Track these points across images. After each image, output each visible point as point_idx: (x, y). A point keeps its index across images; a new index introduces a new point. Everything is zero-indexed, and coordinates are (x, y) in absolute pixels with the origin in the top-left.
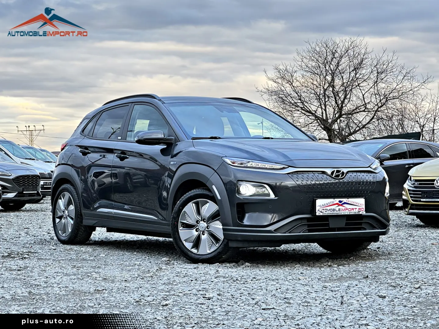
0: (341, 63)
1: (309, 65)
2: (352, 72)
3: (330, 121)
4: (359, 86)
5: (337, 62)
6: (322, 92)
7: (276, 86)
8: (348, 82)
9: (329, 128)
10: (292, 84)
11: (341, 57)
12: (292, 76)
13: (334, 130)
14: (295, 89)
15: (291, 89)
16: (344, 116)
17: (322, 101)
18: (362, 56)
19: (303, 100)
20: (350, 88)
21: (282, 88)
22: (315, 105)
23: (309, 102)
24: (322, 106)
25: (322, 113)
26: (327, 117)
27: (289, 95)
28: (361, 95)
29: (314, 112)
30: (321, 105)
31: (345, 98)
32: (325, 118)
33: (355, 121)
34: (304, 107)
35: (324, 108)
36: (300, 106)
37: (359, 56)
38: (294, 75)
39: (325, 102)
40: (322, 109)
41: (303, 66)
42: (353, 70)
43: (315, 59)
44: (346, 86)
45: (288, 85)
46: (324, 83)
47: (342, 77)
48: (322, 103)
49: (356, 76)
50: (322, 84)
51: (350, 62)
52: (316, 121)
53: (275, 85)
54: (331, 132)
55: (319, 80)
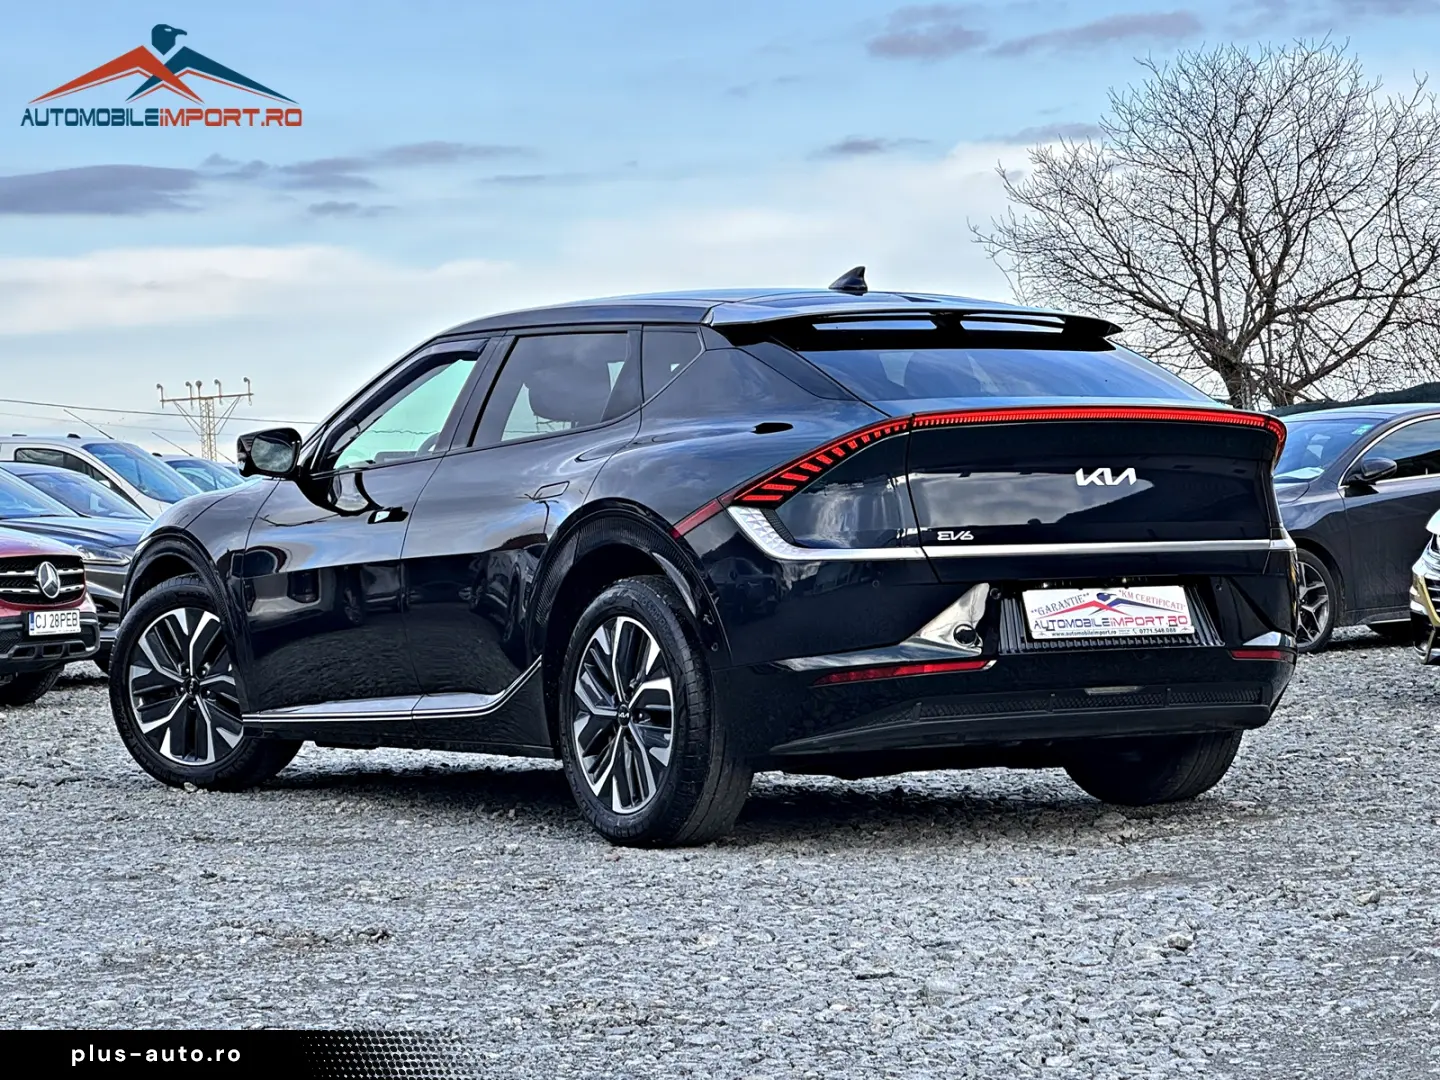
0: (1268, 132)
1: (1156, 144)
2: (1307, 162)
3: (1233, 336)
4: (1334, 211)
5: (1253, 130)
6: (1203, 236)
7: (1039, 219)
8: (1294, 196)
9: (1230, 362)
10: (1097, 210)
11: (1268, 111)
12: (1096, 184)
13: (1248, 368)
14: (1109, 227)
15: (1092, 228)
16: (1286, 317)
17: (1204, 266)
18: (1341, 104)
19: (1138, 266)
20: (1304, 220)
21: (1063, 225)
22: (1181, 282)
23: (1159, 273)
24: (1205, 286)
25: (1206, 309)
26: (1224, 325)
27: (1088, 251)
28: (1343, 242)
29: (1177, 308)
30: (1200, 281)
31: (1285, 254)
32: (1215, 326)
33: (1323, 335)
34: (1140, 293)
35: (1210, 290)
36: (1130, 288)
37: (1330, 106)
38: (1105, 181)
39: (1216, 270)
40: (1204, 294)
41: (1135, 149)
42: (1310, 157)
43: (1176, 122)
44: (1288, 209)
45: (1081, 216)
46: (1208, 204)
47: (1274, 183)
48: (1204, 275)
49: (1321, 175)
50: (1204, 205)
51: (1301, 127)
52: (1182, 340)
53: (1037, 215)
54: (1238, 374)
55: (1190, 195)
